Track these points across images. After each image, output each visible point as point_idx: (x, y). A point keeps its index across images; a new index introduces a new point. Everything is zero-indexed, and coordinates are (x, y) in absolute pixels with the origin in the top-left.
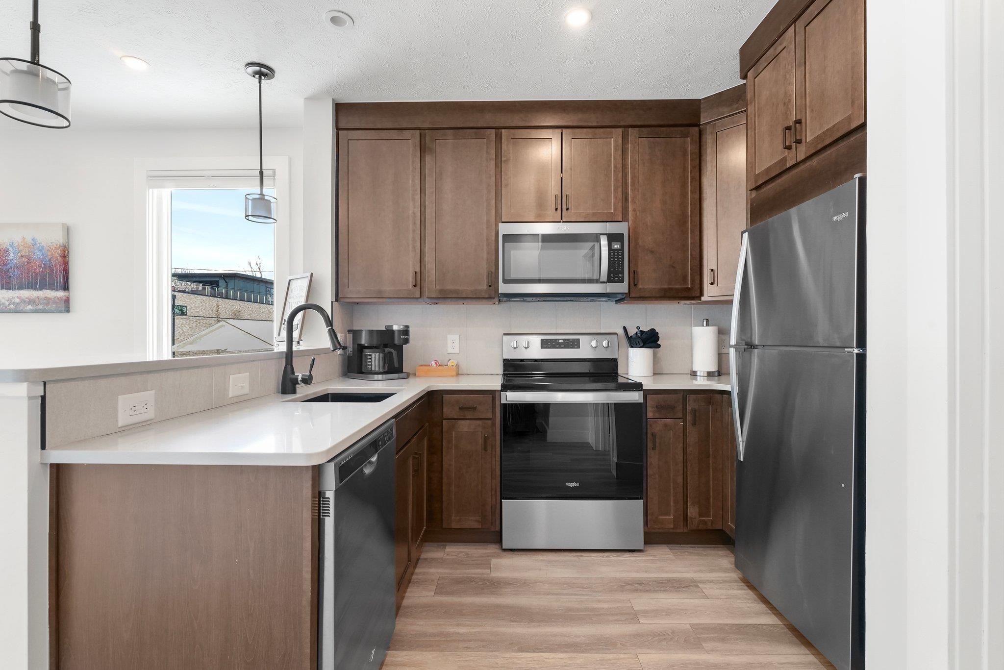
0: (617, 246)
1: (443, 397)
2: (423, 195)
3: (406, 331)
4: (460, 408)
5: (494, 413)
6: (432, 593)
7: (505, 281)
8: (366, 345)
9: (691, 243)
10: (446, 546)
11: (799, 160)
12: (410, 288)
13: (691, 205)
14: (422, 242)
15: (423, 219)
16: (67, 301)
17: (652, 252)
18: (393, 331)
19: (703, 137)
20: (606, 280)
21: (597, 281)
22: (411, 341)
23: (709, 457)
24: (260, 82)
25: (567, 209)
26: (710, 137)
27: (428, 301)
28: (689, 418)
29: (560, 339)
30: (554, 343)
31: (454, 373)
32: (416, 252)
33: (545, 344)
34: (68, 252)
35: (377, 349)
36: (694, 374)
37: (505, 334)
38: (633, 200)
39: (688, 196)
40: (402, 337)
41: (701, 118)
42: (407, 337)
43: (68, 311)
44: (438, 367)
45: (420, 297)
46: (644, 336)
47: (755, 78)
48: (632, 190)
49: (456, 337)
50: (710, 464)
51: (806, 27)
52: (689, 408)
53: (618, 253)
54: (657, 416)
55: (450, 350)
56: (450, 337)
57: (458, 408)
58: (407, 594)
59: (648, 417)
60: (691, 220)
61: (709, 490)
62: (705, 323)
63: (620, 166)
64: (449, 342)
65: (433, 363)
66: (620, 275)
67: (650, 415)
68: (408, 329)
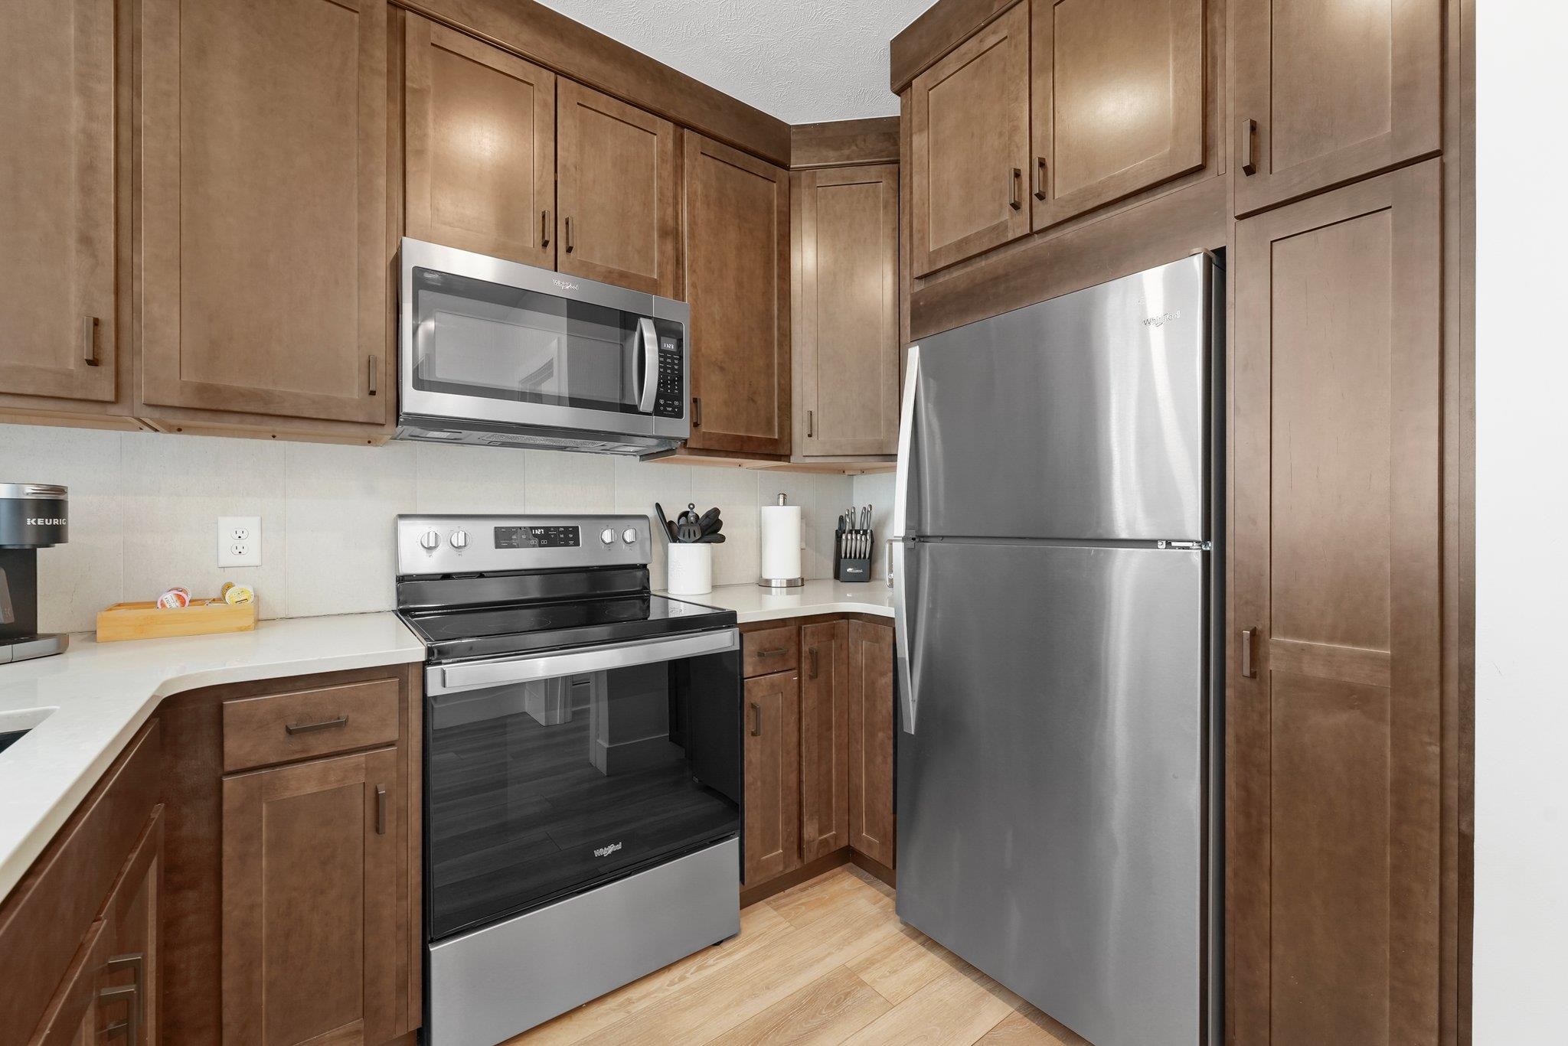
0: (670, 346)
1: (221, 707)
2: (125, 91)
3: (52, 503)
4: (289, 732)
5: (404, 725)
9: (779, 364)
11: (1036, 228)
12: (72, 367)
13: (778, 298)
14: (125, 232)
15: (126, 163)
17: (722, 369)
19: (794, 190)
20: (650, 409)
22: (71, 534)
23: (830, 729)
25: (569, 250)
26: (807, 193)
27: (147, 414)
28: (806, 666)
29: (538, 527)
31: (251, 621)
33: (504, 538)
36: (765, 584)
37: (402, 517)
38: (691, 266)
39: (774, 282)
40: (30, 522)
41: (792, 158)
42: (56, 522)
44: (187, 609)
45: (117, 401)
46: (698, 521)
47: (930, 90)
48: (689, 245)
49: (251, 525)
50: (831, 739)
51: (1056, 5)
52: (805, 648)
53: (673, 359)
54: (760, 671)
55: (227, 558)
56: (227, 527)
57: (283, 731)
59: (745, 677)
60: (779, 324)
61: (830, 787)
62: (781, 500)
63: (669, 194)
64: (226, 539)
65: (170, 599)
66: (676, 403)
67: (748, 670)
68: (61, 497)
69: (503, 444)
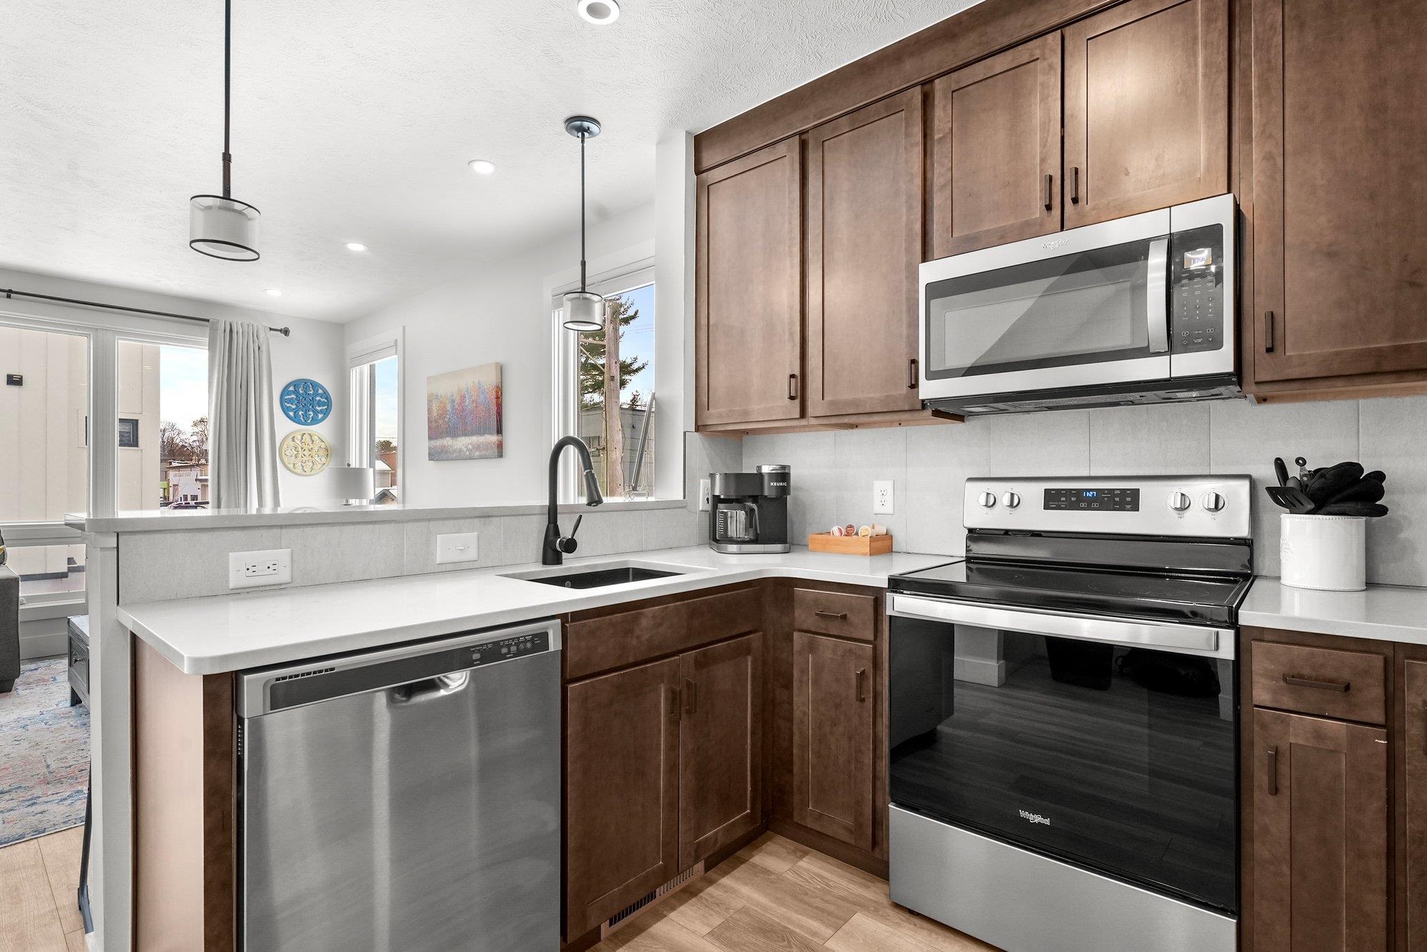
1: (794, 590)
3: (783, 475)
4: (818, 614)
5: (877, 631)
6: (706, 930)
7: (931, 376)
8: (722, 497)
10: (805, 854)
12: (786, 402)
14: (805, 322)
16: (500, 445)
18: (760, 475)
20: (1161, 347)
21: (1143, 352)
24: (583, 141)
25: (1075, 201)
29: (1089, 490)
30: (1073, 499)
32: (793, 341)
33: (1054, 500)
34: (501, 393)
35: (739, 503)
37: (970, 479)
38: (1262, 133)
40: (772, 484)
42: (786, 484)
43: (500, 455)
44: (842, 538)
45: (802, 418)
46: (1316, 484)
49: (888, 485)
54: (1288, 703)
55: (878, 508)
56: (879, 485)
57: (815, 613)
58: (673, 915)
59: (1256, 703)
64: (874, 494)
65: (836, 530)
66: (1212, 331)
67: (1262, 696)
68: (786, 471)
69: (1050, 408)
